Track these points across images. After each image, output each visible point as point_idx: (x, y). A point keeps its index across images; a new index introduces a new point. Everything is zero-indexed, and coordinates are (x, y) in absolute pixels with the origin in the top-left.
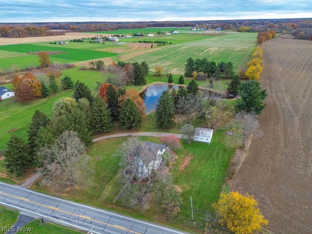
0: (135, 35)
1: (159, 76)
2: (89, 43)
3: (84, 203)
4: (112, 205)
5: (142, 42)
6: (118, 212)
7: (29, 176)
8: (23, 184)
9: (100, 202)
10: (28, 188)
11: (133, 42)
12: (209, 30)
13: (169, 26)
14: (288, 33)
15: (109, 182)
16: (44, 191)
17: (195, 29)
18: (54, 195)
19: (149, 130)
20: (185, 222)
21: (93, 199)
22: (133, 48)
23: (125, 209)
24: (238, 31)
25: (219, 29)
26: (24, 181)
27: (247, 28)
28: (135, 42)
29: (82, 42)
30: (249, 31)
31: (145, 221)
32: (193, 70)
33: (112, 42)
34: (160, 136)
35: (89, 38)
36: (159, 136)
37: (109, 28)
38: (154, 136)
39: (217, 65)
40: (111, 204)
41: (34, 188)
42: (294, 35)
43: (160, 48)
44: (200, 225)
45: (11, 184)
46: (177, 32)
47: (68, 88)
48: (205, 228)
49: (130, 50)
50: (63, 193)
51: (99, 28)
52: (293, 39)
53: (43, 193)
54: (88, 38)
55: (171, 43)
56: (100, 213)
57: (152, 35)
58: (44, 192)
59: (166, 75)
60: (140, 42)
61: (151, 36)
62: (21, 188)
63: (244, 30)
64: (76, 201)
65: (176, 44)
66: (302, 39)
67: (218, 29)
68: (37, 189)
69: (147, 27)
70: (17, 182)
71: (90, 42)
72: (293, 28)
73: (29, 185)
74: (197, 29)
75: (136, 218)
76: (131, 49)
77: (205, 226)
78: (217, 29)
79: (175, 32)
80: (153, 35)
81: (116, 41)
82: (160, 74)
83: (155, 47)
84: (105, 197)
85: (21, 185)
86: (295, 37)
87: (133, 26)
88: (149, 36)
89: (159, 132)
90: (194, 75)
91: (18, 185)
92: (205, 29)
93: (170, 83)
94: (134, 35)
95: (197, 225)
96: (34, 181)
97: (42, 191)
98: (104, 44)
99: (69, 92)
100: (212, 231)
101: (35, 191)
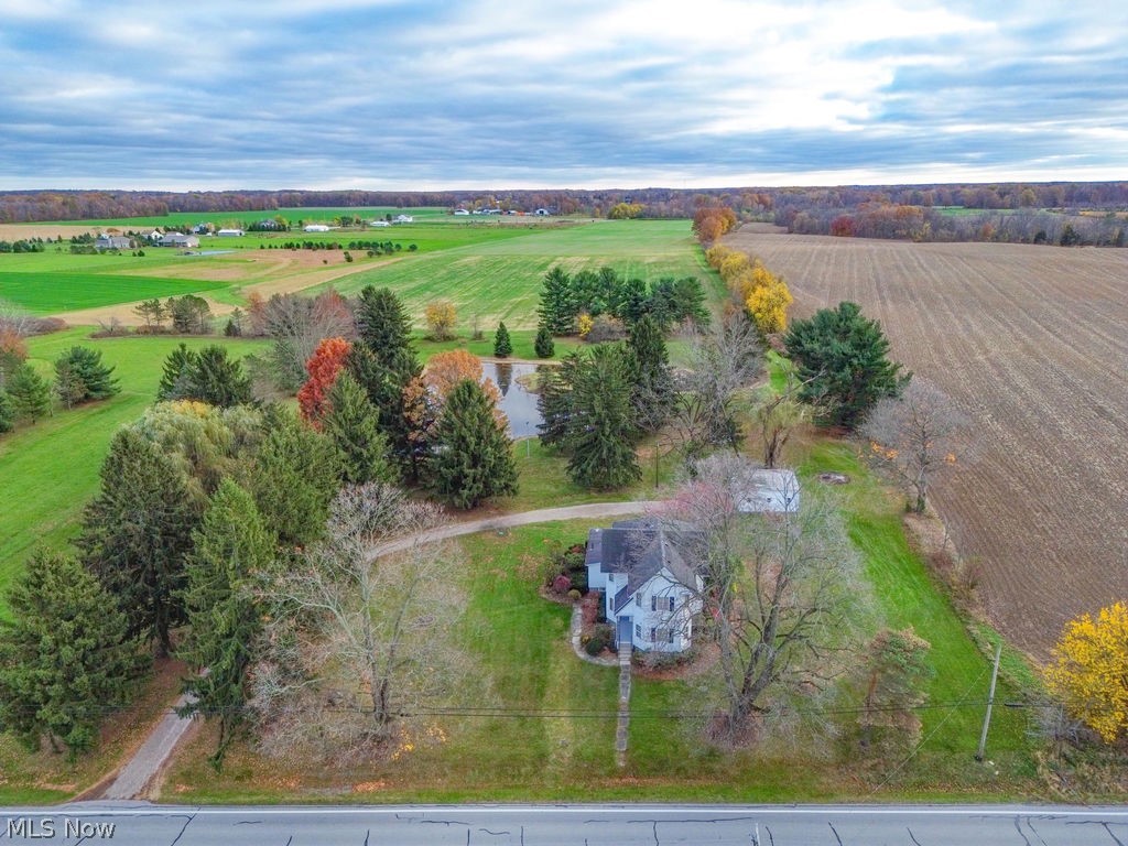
0: (254, 229)
1: (447, 338)
2: (72, 253)
3: (489, 800)
4: (621, 778)
5: (298, 246)
6: (669, 798)
7: (126, 751)
8: (112, 791)
9: (556, 778)
10: (153, 802)
11: (262, 247)
12: (513, 214)
13: (364, 205)
14: (758, 221)
15: (543, 695)
16: (251, 794)
17: (467, 213)
18: (317, 798)
19: (550, 501)
20: (951, 769)
21: (520, 775)
22: (275, 264)
23: (688, 778)
24: (611, 216)
25: (546, 212)
26: (108, 776)
27: (634, 208)
28: (270, 247)
29: (34, 250)
30: (640, 217)
31: (802, 802)
32: (574, 311)
33: (175, 250)
34: (608, 513)
35: (60, 240)
36: (604, 515)
37: (128, 209)
38: (584, 516)
39: (648, 290)
40: (612, 773)
41: (185, 793)
42: (778, 223)
43: (385, 263)
44: (1016, 767)
45: (43, 805)
46: (410, 220)
47: (87, 398)
48: (1040, 769)
49: (269, 271)
50: (354, 785)
51: (86, 209)
52: (782, 232)
53: (251, 804)
54: (54, 238)
55: (413, 248)
56: (591, 820)
57: (323, 228)
58: (255, 798)
59: (471, 336)
60: (289, 246)
61: (317, 231)
62: (112, 808)
63: (626, 215)
64: (443, 801)
65: (434, 250)
66: (807, 233)
67: (542, 212)
68: (203, 794)
69: (281, 206)
70: (68, 788)
71: (76, 251)
72: (762, 206)
73: (149, 786)
74: (471, 213)
75: (756, 801)
76: (267, 268)
77: (1036, 763)
78: (538, 212)
79: (403, 218)
80: (327, 228)
81: (189, 245)
82: (447, 334)
83: (362, 260)
84: (568, 754)
85: (106, 798)
86: (786, 229)
87: (227, 204)
88: (312, 231)
89: (591, 503)
90: (581, 326)
91: (84, 798)
92: (501, 213)
93: (505, 357)
94: (251, 230)
95: (1005, 766)
96: (164, 765)
97: (241, 799)
98: (141, 254)
99: (102, 412)
100: (1069, 778)
101: (199, 805)
